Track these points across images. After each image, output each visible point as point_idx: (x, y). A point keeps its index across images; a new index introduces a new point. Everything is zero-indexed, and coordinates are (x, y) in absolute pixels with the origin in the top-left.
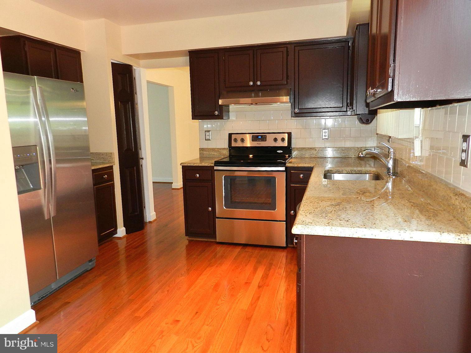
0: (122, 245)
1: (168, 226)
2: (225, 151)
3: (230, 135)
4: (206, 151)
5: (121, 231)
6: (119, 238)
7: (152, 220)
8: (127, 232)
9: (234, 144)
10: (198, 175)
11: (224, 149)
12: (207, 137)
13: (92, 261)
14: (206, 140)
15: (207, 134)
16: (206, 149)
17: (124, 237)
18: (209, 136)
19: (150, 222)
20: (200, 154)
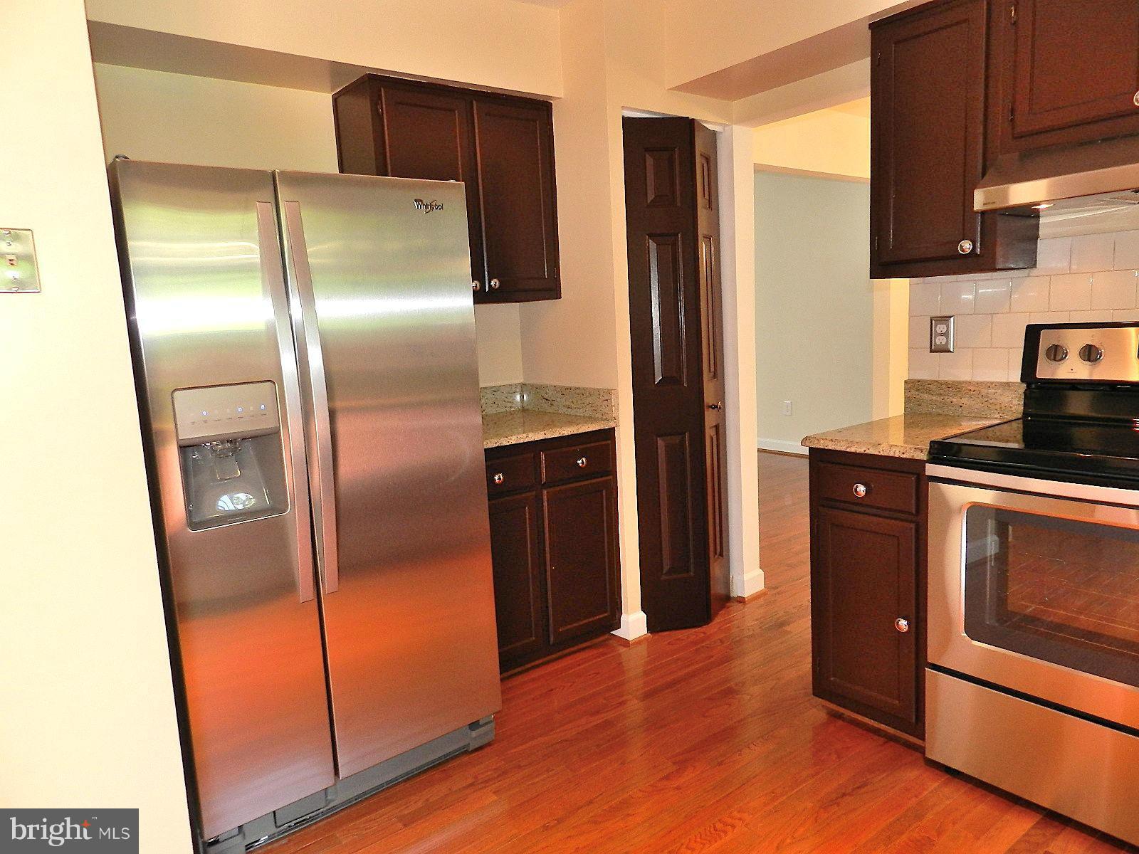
0: (635, 663)
1: (788, 628)
2: (1007, 393)
3: (1033, 332)
4: (929, 392)
5: (633, 623)
6: (625, 643)
7: (747, 594)
8: (651, 627)
9: (1045, 370)
10: (861, 489)
11: (1008, 384)
12: (940, 341)
13: (478, 728)
14: (931, 351)
15: (941, 328)
16: (931, 383)
17: (639, 642)
18: (946, 334)
19: (741, 600)
20: (908, 400)
